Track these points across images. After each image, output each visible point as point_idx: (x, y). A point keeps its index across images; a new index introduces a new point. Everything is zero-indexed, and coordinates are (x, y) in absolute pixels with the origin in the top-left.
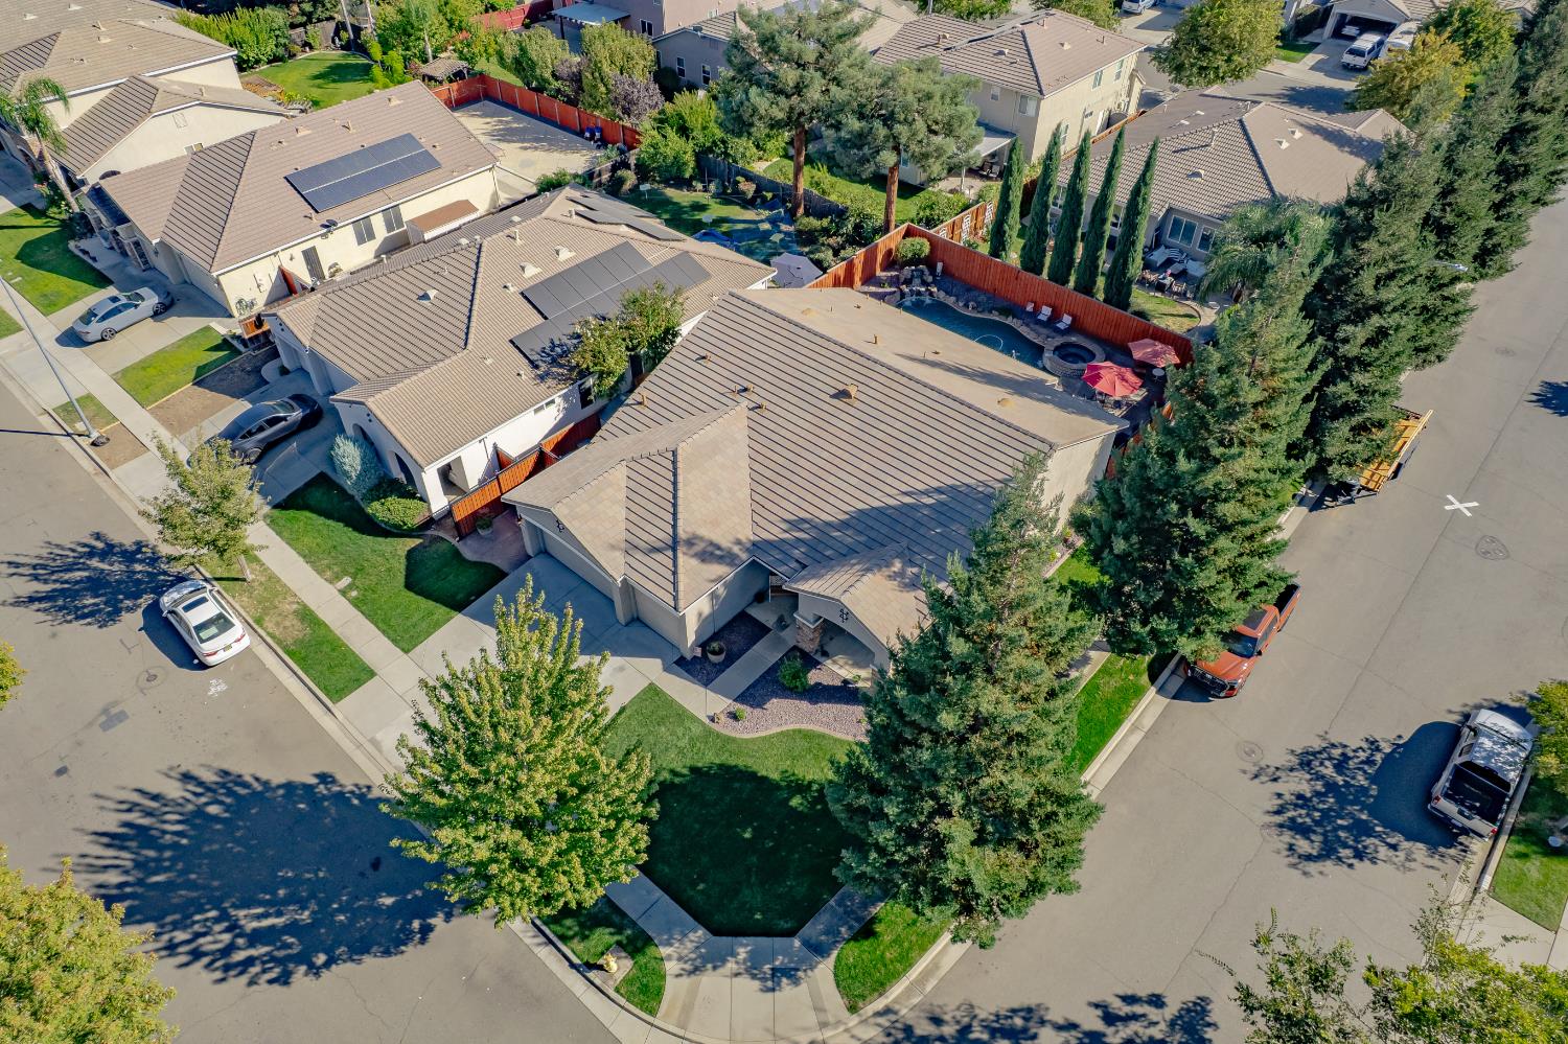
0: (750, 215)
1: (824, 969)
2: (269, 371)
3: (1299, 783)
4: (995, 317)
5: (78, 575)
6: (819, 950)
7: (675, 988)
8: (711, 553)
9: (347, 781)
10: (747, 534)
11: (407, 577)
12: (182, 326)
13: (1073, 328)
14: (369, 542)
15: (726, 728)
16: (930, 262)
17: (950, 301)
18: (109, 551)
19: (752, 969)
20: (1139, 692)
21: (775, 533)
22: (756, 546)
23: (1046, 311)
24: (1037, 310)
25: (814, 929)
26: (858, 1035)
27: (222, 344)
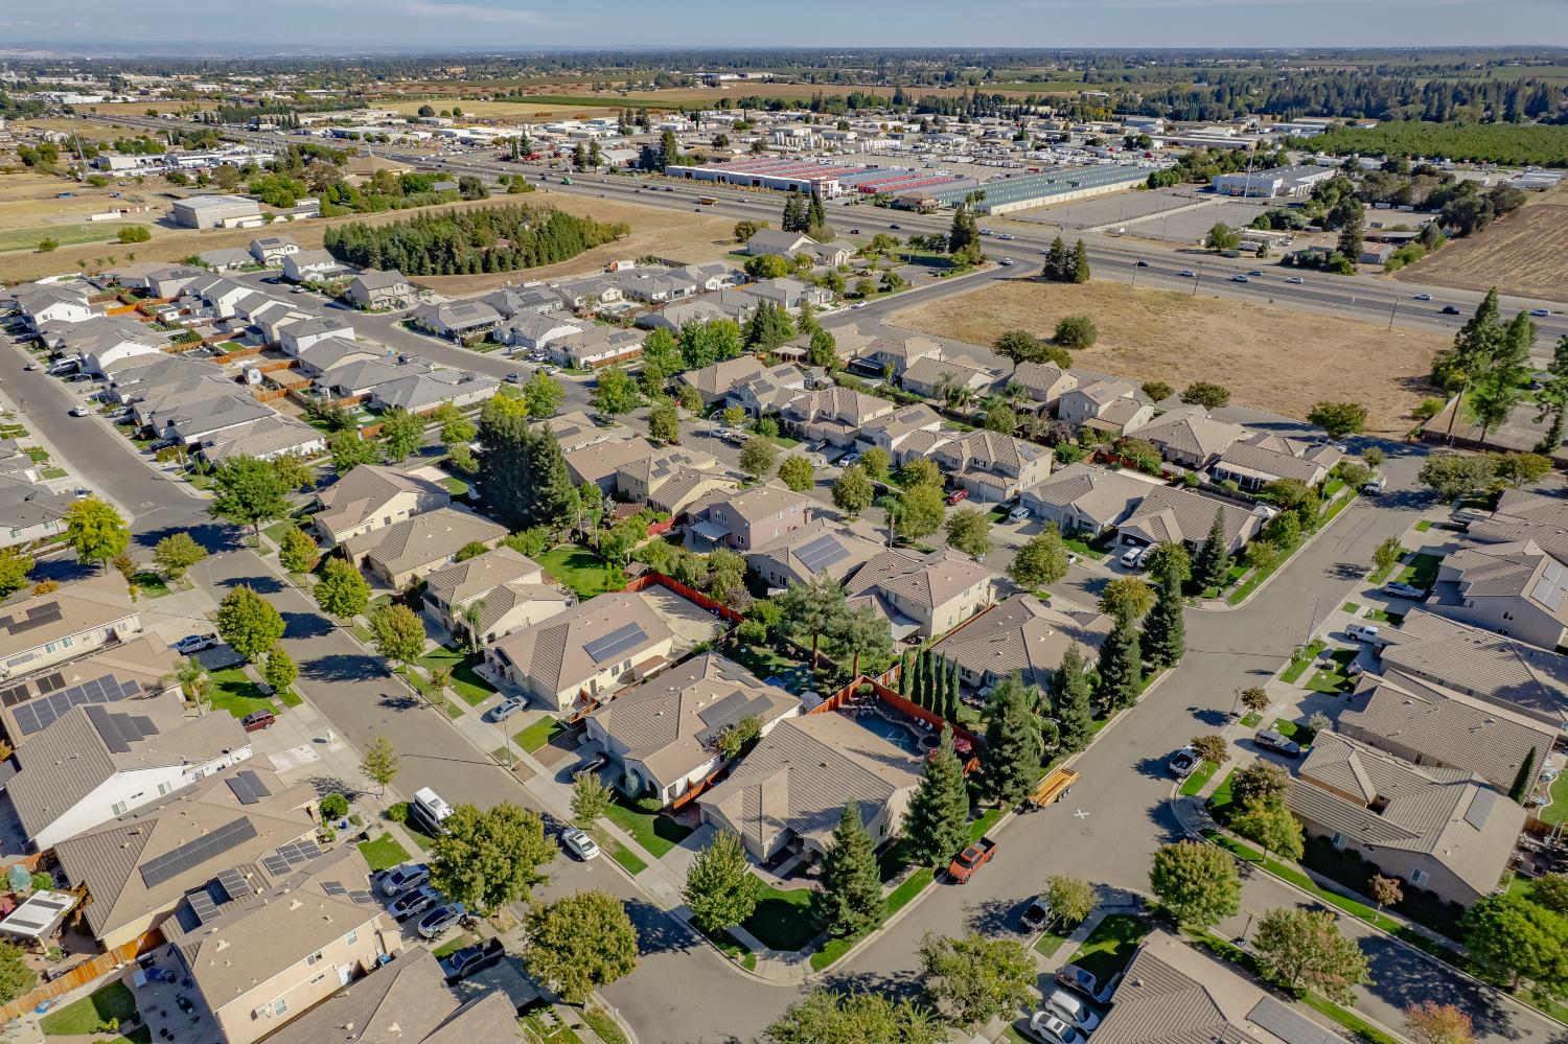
0: (792, 663)
1: (807, 960)
2: (581, 738)
3: (980, 913)
4: (901, 722)
6: (806, 955)
7: (759, 964)
8: (773, 822)
10: (787, 816)
11: (655, 830)
12: (537, 715)
13: (933, 730)
14: (637, 816)
15: (777, 887)
16: (873, 694)
17: (881, 713)
19: (783, 959)
20: (929, 881)
21: (796, 816)
22: (790, 821)
23: (922, 721)
24: (918, 720)
25: (805, 949)
26: (817, 978)
27: (558, 725)
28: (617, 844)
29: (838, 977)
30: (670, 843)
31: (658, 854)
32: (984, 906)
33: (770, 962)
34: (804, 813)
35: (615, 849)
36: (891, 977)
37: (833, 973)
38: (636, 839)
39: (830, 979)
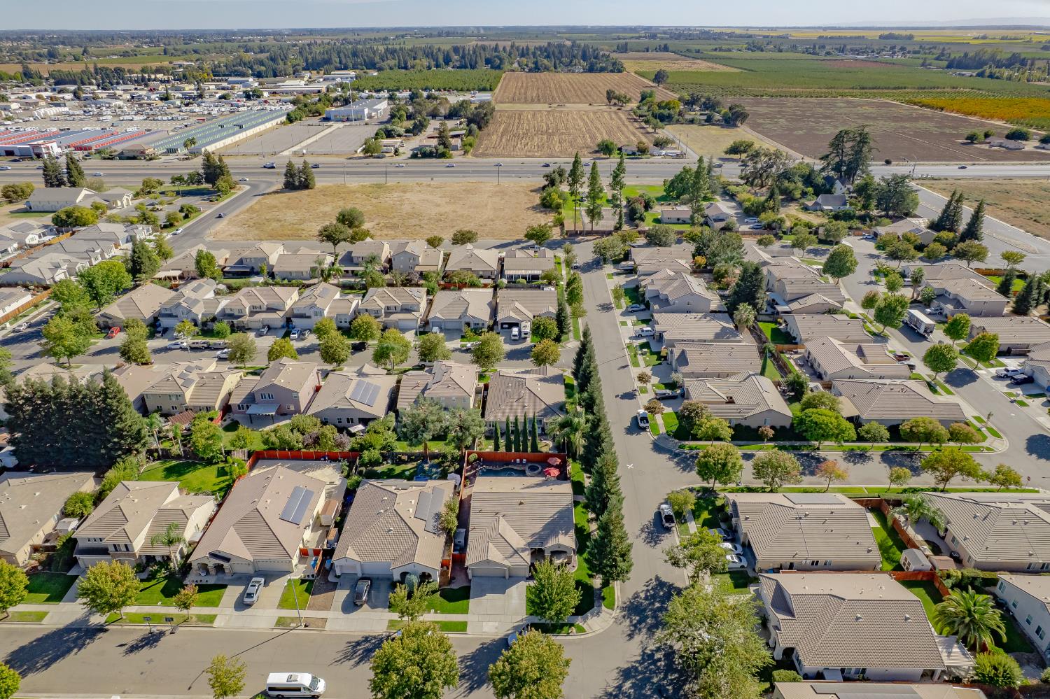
1: (603, 608)
2: (334, 579)
3: (644, 535)
4: (505, 467)
5: (360, 652)
6: (600, 606)
7: (585, 626)
8: (524, 550)
9: (488, 641)
11: (447, 600)
12: (281, 583)
13: (528, 461)
16: (479, 459)
17: (491, 467)
18: (358, 643)
19: (593, 615)
21: (530, 540)
22: (529, 544)
23: (518, 460)
24: (515, 461)
25: (596, 604)
26: (617, 613)
27: (303, 581)
28: (433, 622)
29: (625, 606)
30: (465, 601)
31: (466, 611)
32: (642, 530)
33: (589, 621)
34: (533, 535)
35: (436, 626)
36: (645, 588)
37: (620, 605)
38: (442, 613)
39: (623, 609)
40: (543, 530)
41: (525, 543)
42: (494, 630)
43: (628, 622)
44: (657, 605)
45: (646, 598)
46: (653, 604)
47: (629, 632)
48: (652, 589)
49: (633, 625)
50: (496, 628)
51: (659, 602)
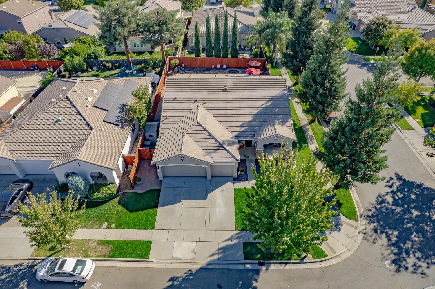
0: (114, 72)
1: (343, 218)
4: (206, 72)
6: (337, 215)
7: (325, 248)
11: (127, 209)
13: (229, 67)
16: (180, 65)
21: (238, 131)
22: (236, 136)
23: (218, 66)
26: (363, 225)
28: (103, 243)
29: (370, 214)
30: (151, 211)
31: (150, 225)
34: (242, 126)
35: (106, 249)
36: (390, 190)
38: (118, 227)
39: (370, 219)
40: (254, 120)
41: (232, 135)
42: (190, 256)
43: (384, 240)
44: (415, 213)
45: (396, 203)
46: (408, 211)
47: (393, 257)
48: (398, 190)
49: (393, 245)
50: (194, 251)
51: (415, 208)
